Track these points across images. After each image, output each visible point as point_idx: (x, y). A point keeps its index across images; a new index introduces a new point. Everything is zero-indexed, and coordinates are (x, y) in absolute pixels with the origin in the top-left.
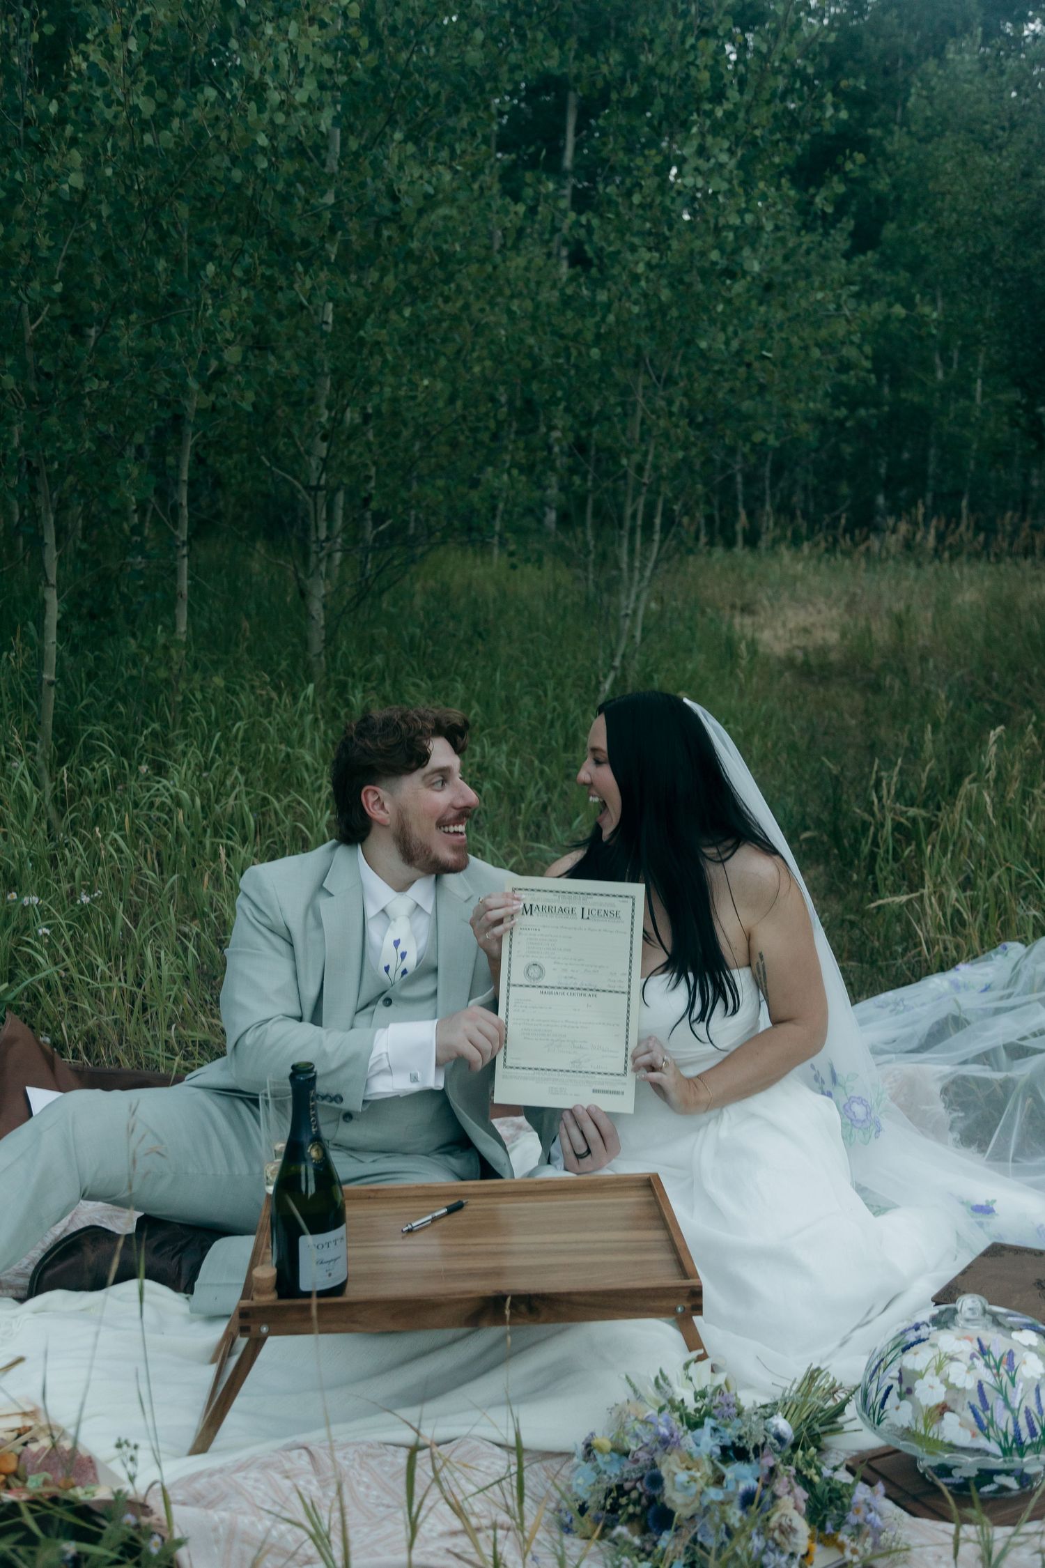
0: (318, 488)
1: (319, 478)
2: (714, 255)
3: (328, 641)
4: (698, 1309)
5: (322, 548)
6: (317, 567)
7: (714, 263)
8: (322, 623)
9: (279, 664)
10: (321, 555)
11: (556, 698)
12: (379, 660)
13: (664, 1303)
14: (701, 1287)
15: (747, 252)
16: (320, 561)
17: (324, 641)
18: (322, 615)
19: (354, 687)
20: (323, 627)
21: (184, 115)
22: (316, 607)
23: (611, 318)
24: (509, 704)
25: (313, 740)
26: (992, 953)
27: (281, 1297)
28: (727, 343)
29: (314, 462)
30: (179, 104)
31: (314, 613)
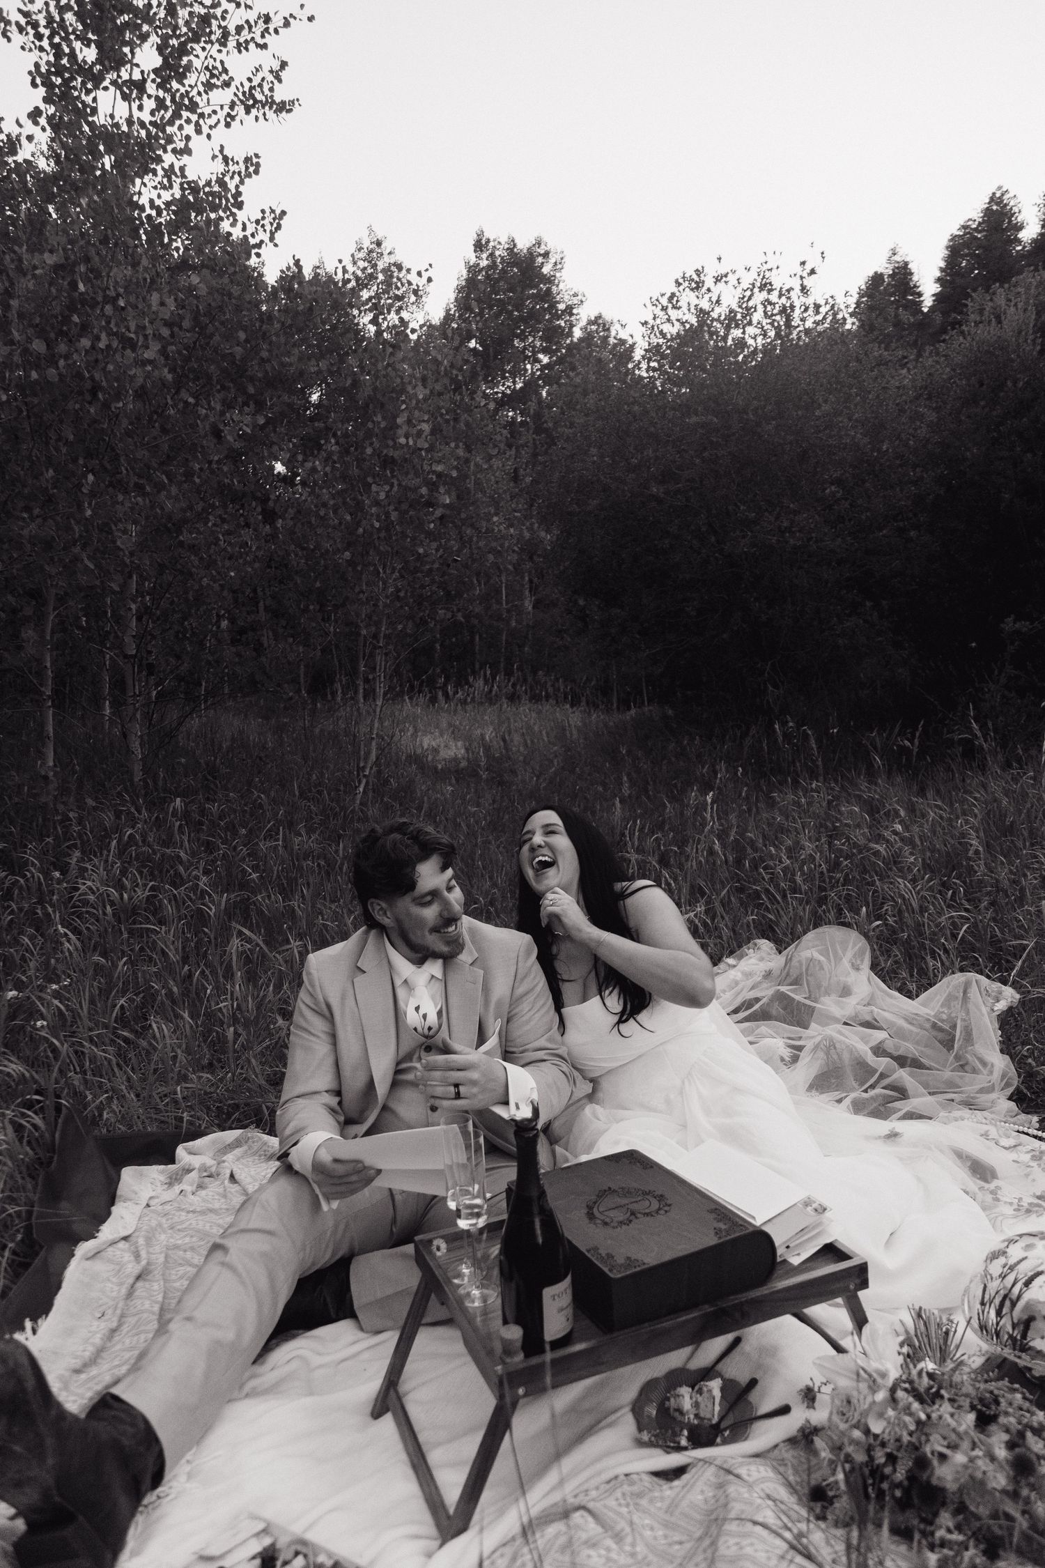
2: (424, 491)
4: (864, 1284)
6: (134, 714)
7: (422, 496)
8: (141, 756)
10: (137, 706)
13: (841, 1285)
14: (866, 1264)
15: (442, 490)
16: (136, 710)
17: (143, 770)
18: (140, 751)
20: (141, 760)
21: (66, 357)
23: (361, 530)
26: (745, 948)
27: (527, 1356)
28: (437, 550)
30: (62, 348)
31: (135, 749)
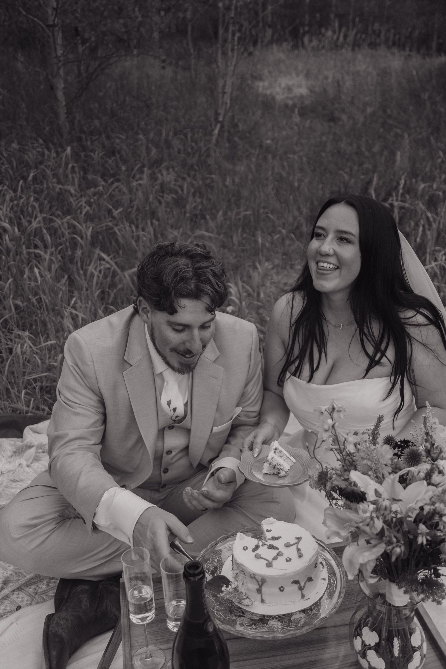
0: (53, 26)
1: (54, 20)
3: (69, 112)
5: (60, 61)
6: (58, 71)
8: (64, 103)
9: (44, 128)
10: (60, 64)
11: (192, 141)
12: (97, 123)
16: (59, 68)
17: (66, 113)
18: (64, 99)
19: (86, 140)
20: (65, 106)
22: (60, 95)
24: (168, 144)
25: (73, 178)
29: (50, 11)
31: (59, 98)
